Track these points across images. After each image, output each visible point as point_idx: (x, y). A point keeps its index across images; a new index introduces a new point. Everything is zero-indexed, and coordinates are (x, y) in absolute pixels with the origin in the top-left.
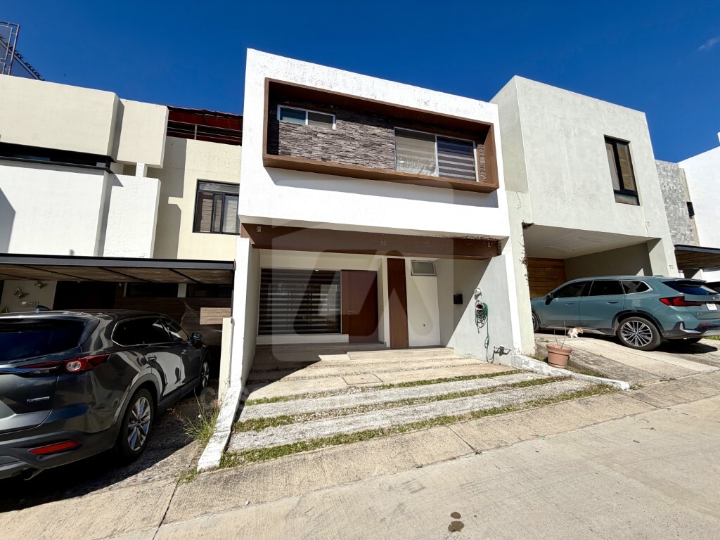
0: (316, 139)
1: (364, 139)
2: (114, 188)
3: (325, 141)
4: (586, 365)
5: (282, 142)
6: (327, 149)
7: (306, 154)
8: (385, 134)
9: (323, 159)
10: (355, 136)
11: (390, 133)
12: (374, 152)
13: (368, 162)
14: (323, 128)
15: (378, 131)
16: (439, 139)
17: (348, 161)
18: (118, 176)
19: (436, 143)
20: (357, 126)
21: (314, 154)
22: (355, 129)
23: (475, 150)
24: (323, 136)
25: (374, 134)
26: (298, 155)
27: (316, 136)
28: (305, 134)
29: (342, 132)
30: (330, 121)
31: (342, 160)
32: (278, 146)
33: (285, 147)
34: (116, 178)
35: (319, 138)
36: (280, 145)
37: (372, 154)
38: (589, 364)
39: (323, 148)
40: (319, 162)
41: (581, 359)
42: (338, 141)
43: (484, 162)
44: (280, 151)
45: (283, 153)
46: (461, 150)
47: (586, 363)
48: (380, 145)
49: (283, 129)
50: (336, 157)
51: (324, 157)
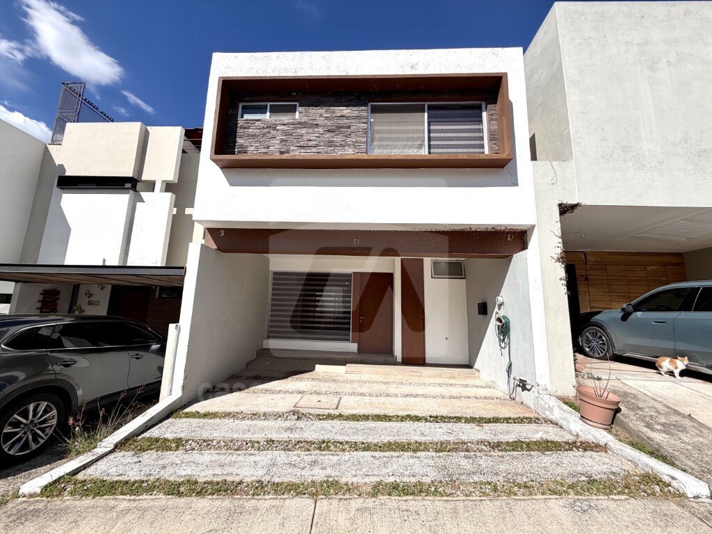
0: (275, 132)
1: (329, 123)
2: (139, 204)
3: (284, 132)
4: (645, 430)
5: (240, 141)
6: (287, 141)
7: (263, 150)
8: (356, 114)
9: (282, 153)
10: (319, 122)
11: (363, 111)
12: (341, 136)
13: (332, 148)
14: (285, 118)
15: (346, 111)
16: (430, 108)
17: (309, 151)
18: (141, 193)
19: (426, 114)
20: (321, 111)
21: (272, 148)
22: (319, 114)
23: (484, 114)
24: (283, 127)
25: (342, 116)
26: (254, 152)
27: (274, 129)
28: (264, 128)
29: (305, 119)
30: (292, 110)
31: (302, 151)
32: (235, 145)
33: (241, 146)
34: (140, 195)
35: (278, 130)
36: (237, 144)
37: (338, 139)
38: (653, 429)
39: (282, 141)
40: (277, 156)
41: (642, 419)
42: (299, 130)
43: (496, 127)
44: (236, 150)
45: (239, 152)
46: (463, 117)
47: (648, 426)
48: (349, 127)
49: (241, 127)
50: (296, 148)
51: (282, 150)
